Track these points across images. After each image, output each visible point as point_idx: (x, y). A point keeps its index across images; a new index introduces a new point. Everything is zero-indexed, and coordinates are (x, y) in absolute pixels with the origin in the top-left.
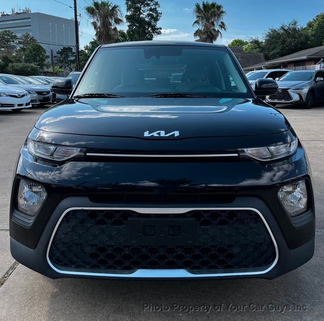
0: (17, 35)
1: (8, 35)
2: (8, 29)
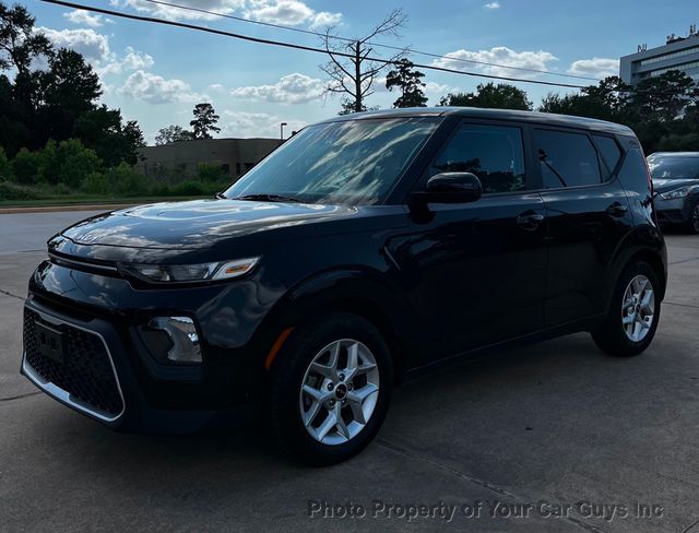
0: (692, 77)
1: (672, 80)
2: (673, 69)
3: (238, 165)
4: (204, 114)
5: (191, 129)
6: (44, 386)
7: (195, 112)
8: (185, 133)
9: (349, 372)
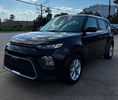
2: (91, 11)
3: (19, 26)
4: (12, 16)
5: (10, 19)
6: (12, 71)
7: (11, 16)
8: (8, 20)
9: (77, 66)
